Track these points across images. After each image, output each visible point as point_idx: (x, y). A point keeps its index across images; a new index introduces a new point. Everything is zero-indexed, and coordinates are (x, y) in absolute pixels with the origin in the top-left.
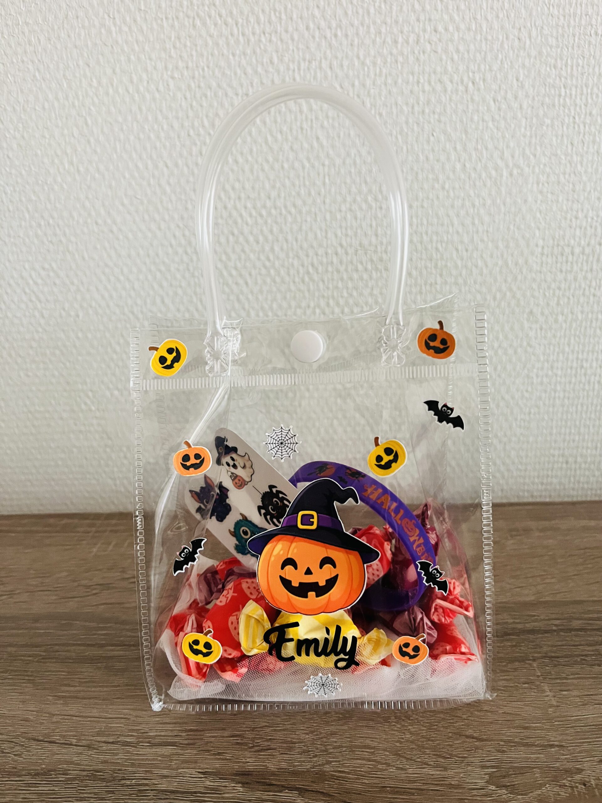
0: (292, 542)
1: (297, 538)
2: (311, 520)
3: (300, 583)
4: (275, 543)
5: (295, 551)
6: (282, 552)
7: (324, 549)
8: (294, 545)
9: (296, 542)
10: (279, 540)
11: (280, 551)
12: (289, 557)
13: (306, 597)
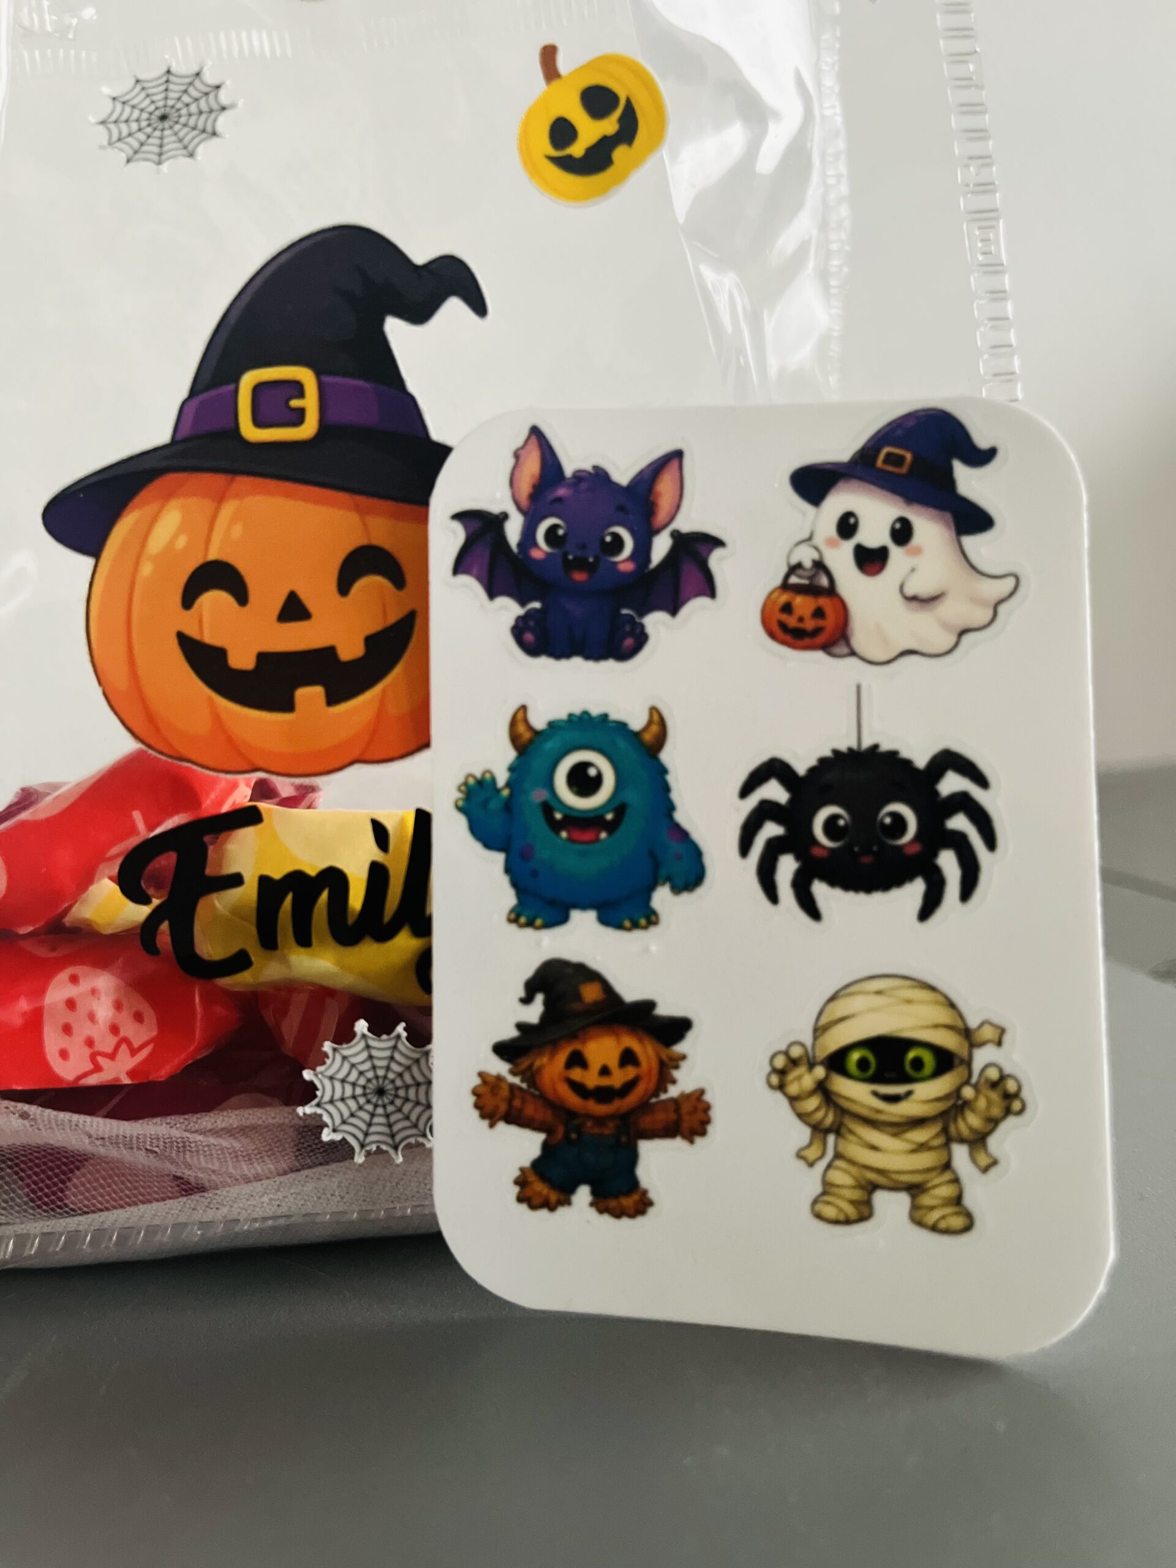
0: (220, 499)
1: (243, 482)
2: (295, 403)
3: (262, 657)
4: (150, 509)
5: (237, 531)
6: (181, 542)
7: (353, 518)
8: (229, 509)
9: (238, 496)
10: (168, 496)
11: (176, 536)
12: (212, 556)
13: (288, 706)
